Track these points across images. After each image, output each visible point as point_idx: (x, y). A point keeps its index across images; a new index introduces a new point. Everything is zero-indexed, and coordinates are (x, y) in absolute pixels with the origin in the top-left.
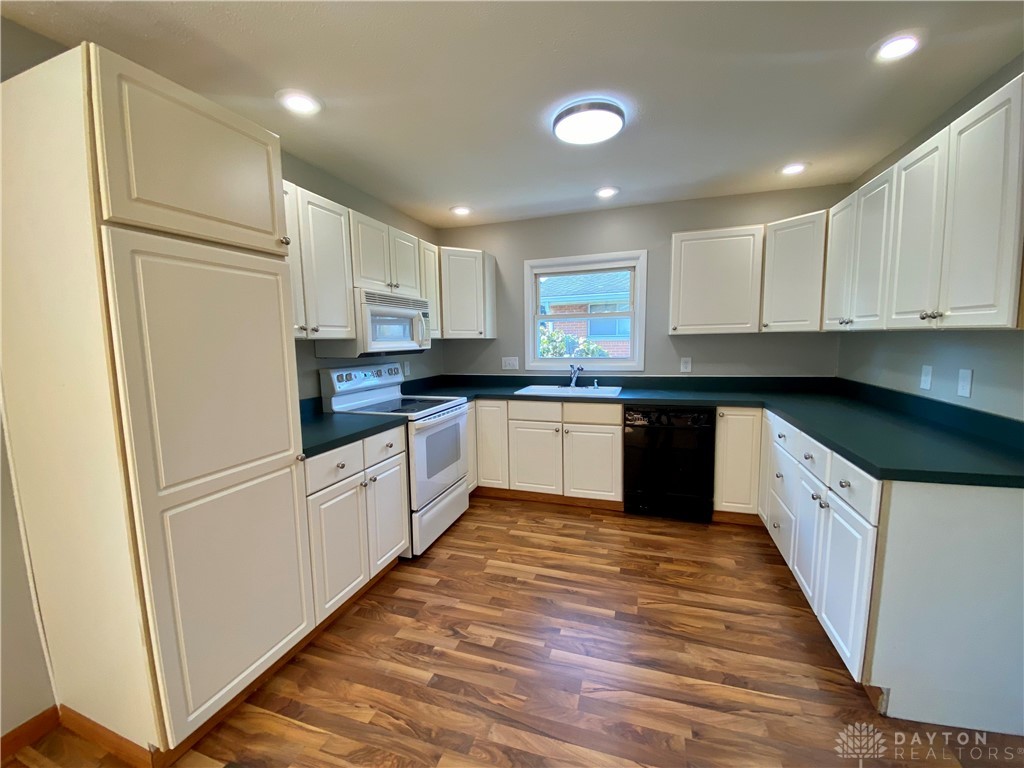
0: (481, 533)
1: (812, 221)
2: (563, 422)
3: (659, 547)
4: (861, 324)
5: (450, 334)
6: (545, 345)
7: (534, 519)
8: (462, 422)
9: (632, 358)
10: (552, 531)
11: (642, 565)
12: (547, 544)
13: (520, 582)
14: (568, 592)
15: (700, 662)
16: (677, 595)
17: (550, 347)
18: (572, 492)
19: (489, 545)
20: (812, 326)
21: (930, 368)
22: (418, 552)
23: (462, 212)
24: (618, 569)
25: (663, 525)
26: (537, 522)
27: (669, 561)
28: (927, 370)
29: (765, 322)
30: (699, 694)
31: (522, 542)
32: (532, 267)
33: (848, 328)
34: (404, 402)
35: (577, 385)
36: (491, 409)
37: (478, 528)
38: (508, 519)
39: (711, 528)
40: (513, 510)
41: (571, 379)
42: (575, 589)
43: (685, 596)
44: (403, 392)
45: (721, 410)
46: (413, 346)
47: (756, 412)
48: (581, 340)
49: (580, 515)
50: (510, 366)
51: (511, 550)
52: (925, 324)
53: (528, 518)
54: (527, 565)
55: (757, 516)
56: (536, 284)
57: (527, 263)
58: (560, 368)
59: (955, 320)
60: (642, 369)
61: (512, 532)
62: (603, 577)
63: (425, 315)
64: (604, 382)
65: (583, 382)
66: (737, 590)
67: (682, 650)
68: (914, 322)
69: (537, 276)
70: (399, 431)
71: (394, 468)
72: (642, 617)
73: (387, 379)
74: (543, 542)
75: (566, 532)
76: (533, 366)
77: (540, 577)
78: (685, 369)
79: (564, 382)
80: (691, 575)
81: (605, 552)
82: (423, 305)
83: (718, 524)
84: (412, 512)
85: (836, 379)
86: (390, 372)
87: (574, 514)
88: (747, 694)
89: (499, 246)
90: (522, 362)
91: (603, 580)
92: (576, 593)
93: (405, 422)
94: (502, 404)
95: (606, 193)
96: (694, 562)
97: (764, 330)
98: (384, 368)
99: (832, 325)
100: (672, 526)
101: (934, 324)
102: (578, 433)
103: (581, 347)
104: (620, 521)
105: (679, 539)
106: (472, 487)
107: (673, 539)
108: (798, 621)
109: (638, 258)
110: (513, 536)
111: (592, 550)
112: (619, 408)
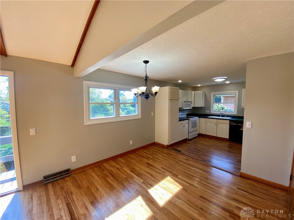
5: (195, 106)
6: (216, 108)
8: (197, 121)
17: (217, 109)
18: (218, 136)
22: (190, 139)
23: (199, 85)
32: (213, 94)
34: (187, 117)
36: (203, 120)
41: (220, 115)
44: (187, 116)
46: (189, 108)
48: (226, 107)
50: (207, 112)
56: (214, 97)
58: (219, 113)
60: (237, 114)
63: (192, 103)
64: (227, 116)
65: (223, 116)
70: (188, 121)
71: (187, 126)
73: (185, 113)
76: (212, 112)
82: (192, 102)
84: (189, 133)
86: (185, 112)
89: (206, 90)
90: (210, 111)
93: (189, 119)
94: (205, 119)
95: (228, 82)
98: (184, 112)
102: (220, 125)
103: (225, 109)
106: (198, 133)
112: (229, 121)
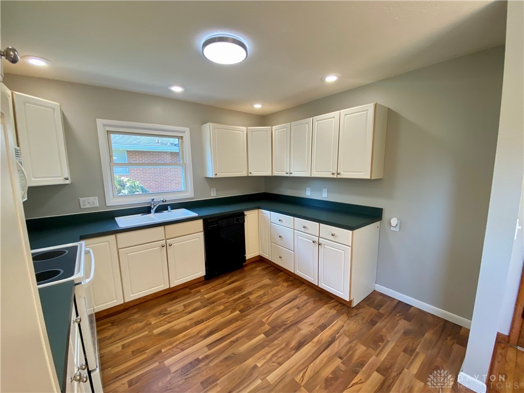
0: (132, 348)
1: (266, 130)
2: (166, 239)
3: (240, 289)
4: (295, 174)
7: (160, 313)
9: (186, 191)
10: (180, 315)
11: (244, 302)
12: (188, 324)
13: (204, 359)
14: (233, 342)
15: (308, 329)
16: (270, 307)
18: (174, 283)
19: (149, 353)
21: (310, 189)
24: (237, 312)
25: (228, 278)
26: (165, 314)
27: (250, 293)
29: (250, 171)
30: (323, 342)
31: (170, 334)
32: (104, 125)
33: (289, 175)
35: (156, 211)
37: (124, 347)
38: (140, 325)
39: (245, 269)
40: (136, 316)
42: (235, 338)
43: (274, 305)
45: (246, 213)
47: (256, 211)
49: (185, 294)
50: (89, 204)
51: (171, 344)
52: (333, 176)
53: (155, 315)
54: (194, 345)
57: (100, 122)
59: (345, 175)
61: (156, 331)
62: (238, 321)
66: (283, 291)
67: (300, 330)
68: (326, 175)
69: (108, 133)
72: (273, 327)
74: (184, 324)
75: (190, 309)
76: (114, 202)
77: (210, 346)
78: (213, 195)
79: (146, 211)
80: (264, 294)
81: (222, 307)
82: (18, 154)
83: (246, 266)
85: (264, 193)
87: (181, 296)
88: (330, 329)
90: (103, 198)
91: (239, 323)
92: (237, 340)
95: (177, 89)
96: (258, 288)
97: (250, 175)
99: (278, 174)
100: (232, 276)
101: (336, 176)
104: (209, 286)
105: (242, 281)
107: (239, 282)
108: (307, 291)
109: (183, 132)
110: (160, 334)
111: (215, 311)
112: (201, 222)
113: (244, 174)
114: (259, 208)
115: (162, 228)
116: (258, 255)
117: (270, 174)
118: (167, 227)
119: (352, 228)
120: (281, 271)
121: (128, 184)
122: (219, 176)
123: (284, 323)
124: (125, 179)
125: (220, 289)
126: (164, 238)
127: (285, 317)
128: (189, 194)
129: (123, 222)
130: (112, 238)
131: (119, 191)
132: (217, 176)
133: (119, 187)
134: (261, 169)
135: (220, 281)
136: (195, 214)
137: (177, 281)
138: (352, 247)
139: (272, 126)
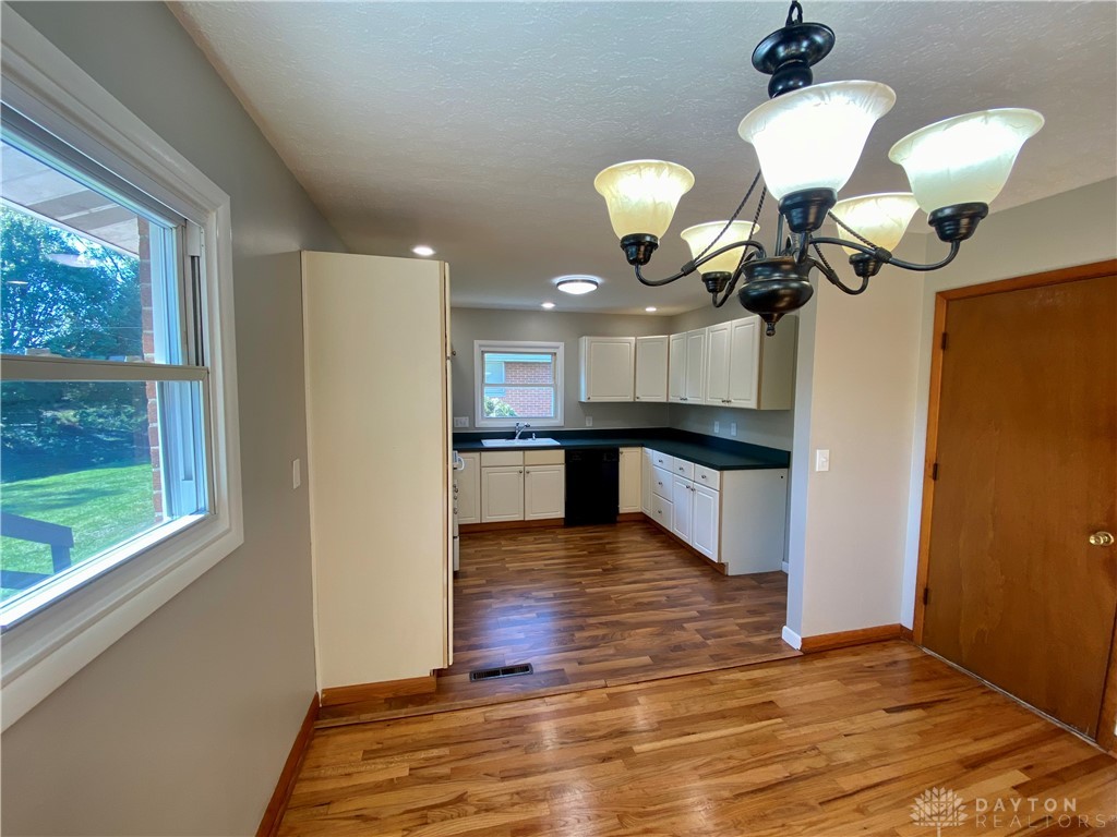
1: (661, 340)
2: (525, 466)
3: (600, 538)
4: (691, 401)
7: (510, 539)
9: (556, 417)
11: (597, 548)
12: (533, 550)
15: (652, 577)
16: (625, 556)
18: (530, 517)
20: (663, 399)
24: (587, 552)
27: (608, 543)
28: (717, 423)
29: (637, 395)
31: (516, 552)
32: (481, 346)
33: (684, 402)
35: (520, 438)
37: (482, 551)
39: (618, 525)
41: (514, 434)
45: (621, 450)
47: (638, 450)
50: (463, 424)
51: (513, 557)
52: (723, 404)
53: (506, 539)
54: (533, 561)
55: (641, 513)
56: (483, 358)
57: (477, 343)
59: (735, 404)
60: (562, 424)
62: (583, 557)
64: (540, 435)
65: (525, 436)
66: (650, 548)
67: (643, 575)
68: (718, 403)
69: (483, 352)
74: (529, 549)
76: (482, 424)
78: (589, 425)
79: (511, 436)
81: (572, 546)
83: (620, 522)
90: (472, 421)
95: (548, 305)
97: (636, 400)
99: (673, 399)
101: (727, 405)
102: (535, 473)
109: (558, 348)
110: (508, 550)
112: (563, 452)
113: (629, 399)
114: (643, 446)
115: (521, 452)
116: (639, 511)
117: (665, 400)
118: (527, 452)
119: (721, 468)
120: (663, 533)
121: (497, 407)
122: (593, 400)
123: (630, 568)
124: (495, 401)
125: (577, 535)
126: (521, 463)
127: (632, 565)
128: (556, 421)
129: (488, 443)
130: (476, 455)
131: (488, 413)
132: (591, 400)
133: (487, 410)
134: (652, 393)
135: (581, 529)
136: (557, 443)
137: (533, 515)
138: (721, 492)
139: (669, 334)
